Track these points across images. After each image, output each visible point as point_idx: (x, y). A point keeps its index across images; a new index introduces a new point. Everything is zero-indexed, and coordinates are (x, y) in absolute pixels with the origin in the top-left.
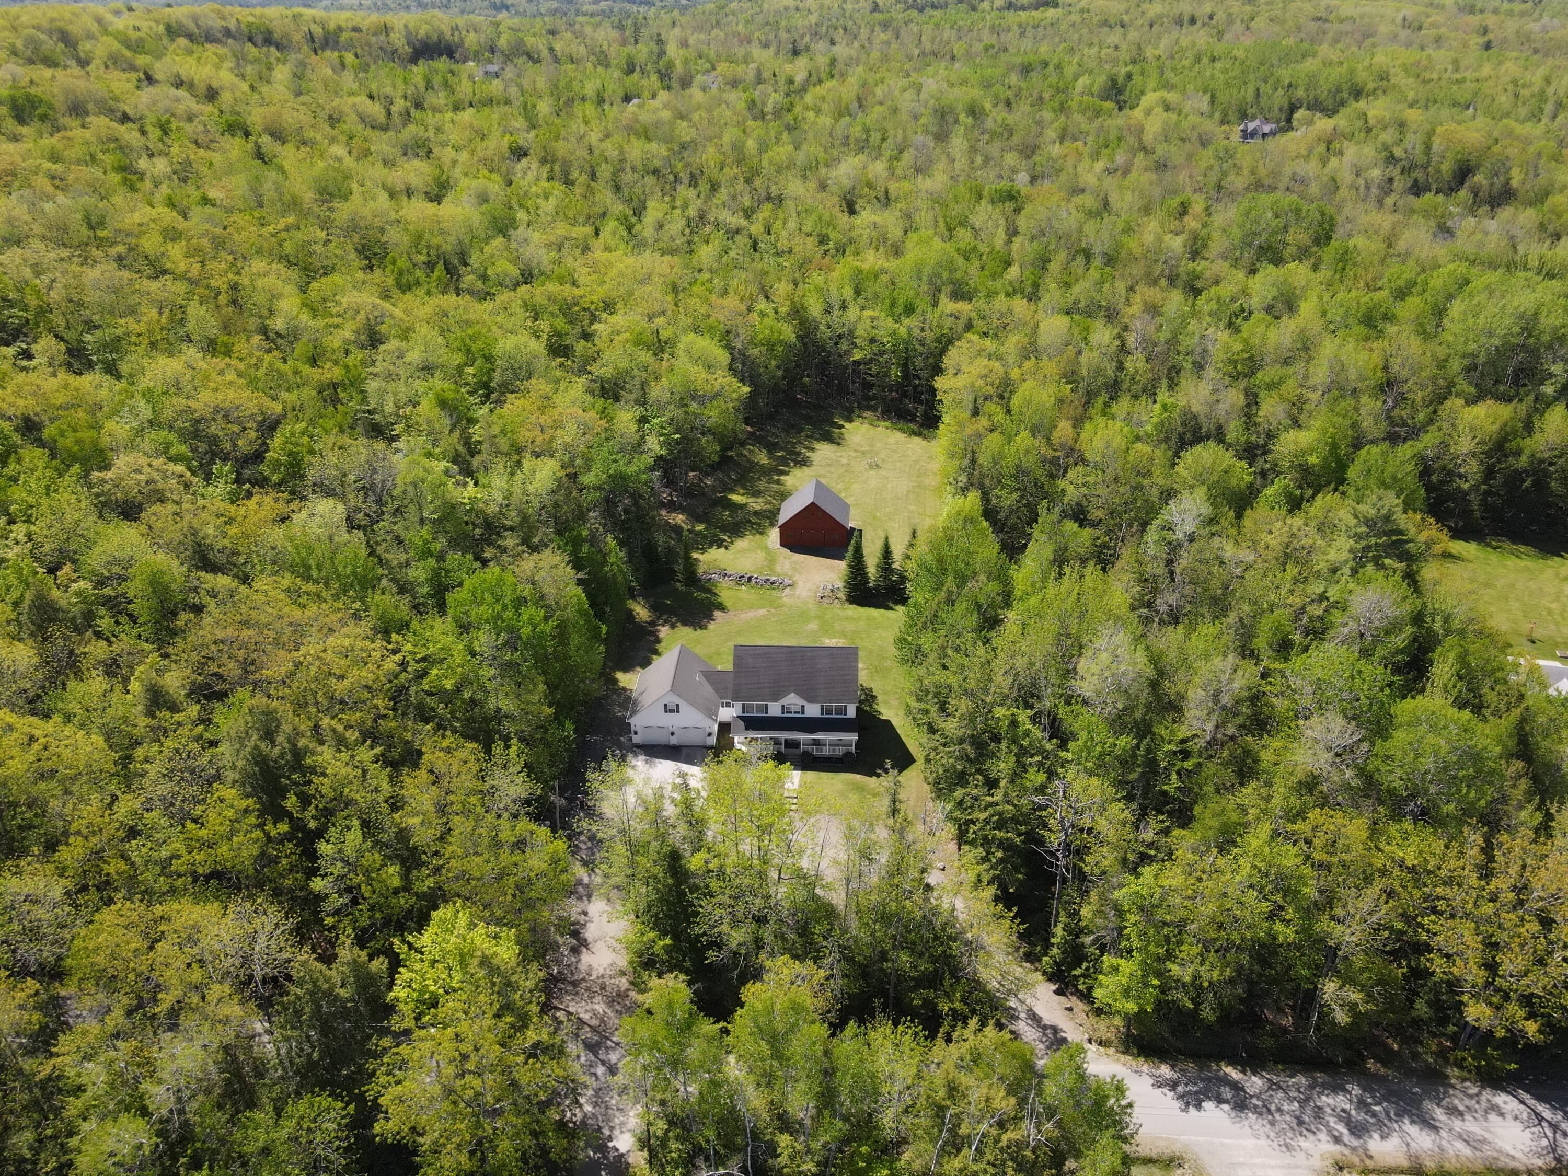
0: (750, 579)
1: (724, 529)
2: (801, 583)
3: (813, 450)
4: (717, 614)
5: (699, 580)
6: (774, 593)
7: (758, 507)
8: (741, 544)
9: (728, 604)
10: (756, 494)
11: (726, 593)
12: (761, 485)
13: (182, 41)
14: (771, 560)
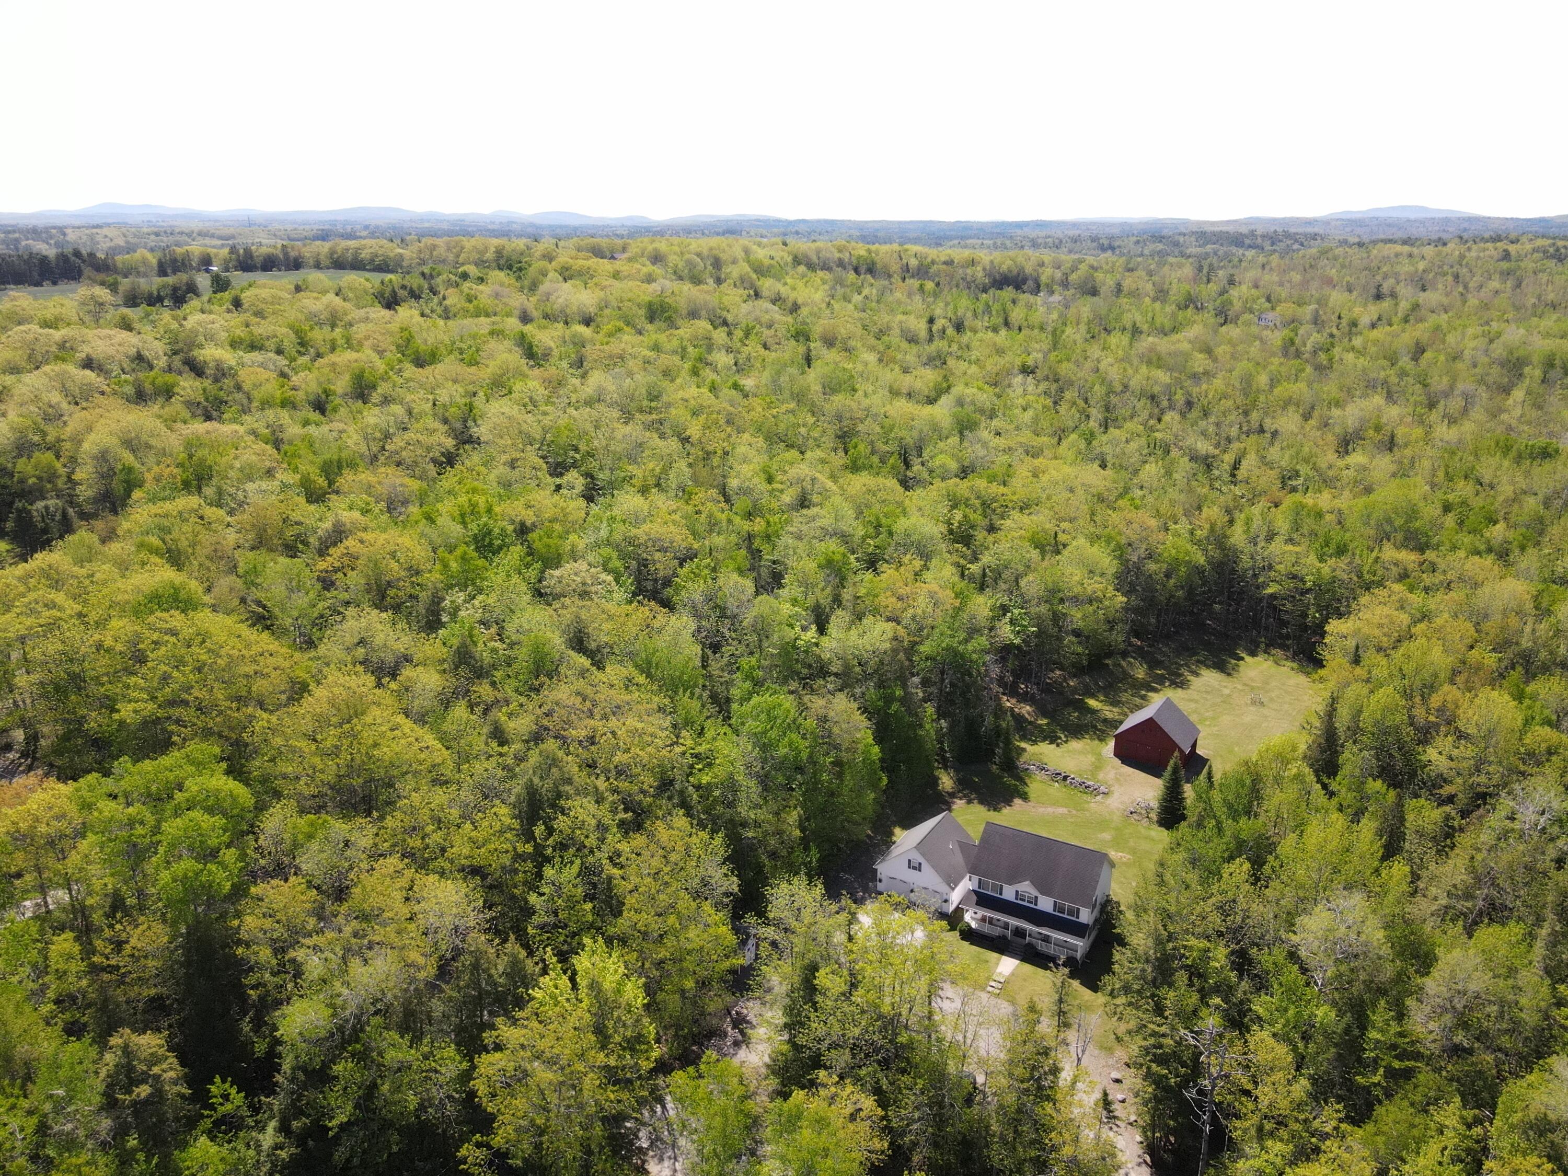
0: (1065, 778)
1: (1064, 729)
2: (1116, 795)
3: (1197, 675)
4: (1018, 801)
5: (1017, 768)
6: (1085, 797)
7: (1109, 715)
8: (1075, 745)
9: (1032, 795)
10: (1115, 703)
11: (1036, 786)
12: (1124, 697)
13: (802, 269)
14: (1098, 767)
